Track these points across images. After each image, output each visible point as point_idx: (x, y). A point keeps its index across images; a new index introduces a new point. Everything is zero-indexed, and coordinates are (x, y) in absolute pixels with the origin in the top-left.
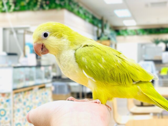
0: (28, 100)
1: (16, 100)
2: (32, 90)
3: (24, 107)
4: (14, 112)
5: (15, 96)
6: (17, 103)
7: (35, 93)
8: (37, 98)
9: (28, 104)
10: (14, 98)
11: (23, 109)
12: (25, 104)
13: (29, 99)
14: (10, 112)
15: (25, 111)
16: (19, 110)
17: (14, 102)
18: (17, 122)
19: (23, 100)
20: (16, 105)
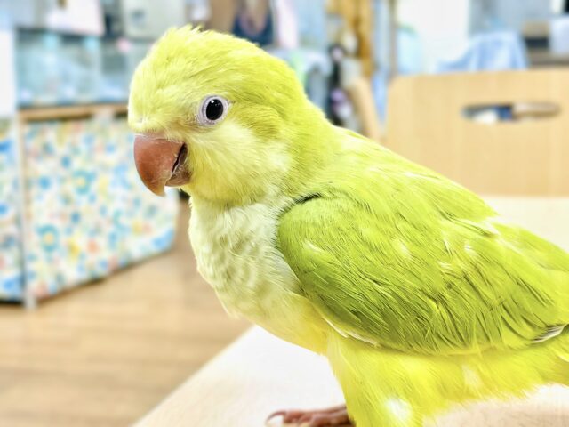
0: (76, 151)
1: (35, 144)
2: (87, 117)
3: (63, 172)
4: (28, 184)
5: (27, 129)
6: (38, 157)
7: (103, 131)
8: (110, 149)
9: (77, 163)
10: (25, 138)
11: (62, 180)
12: (66, 162)
13: (83, 147)
14: (15, 184)
15: (70, 187)
16: (45, 183)
17: (27, 153)
18: (43, 220)
19: (61, 150)
20: (33, 163)
